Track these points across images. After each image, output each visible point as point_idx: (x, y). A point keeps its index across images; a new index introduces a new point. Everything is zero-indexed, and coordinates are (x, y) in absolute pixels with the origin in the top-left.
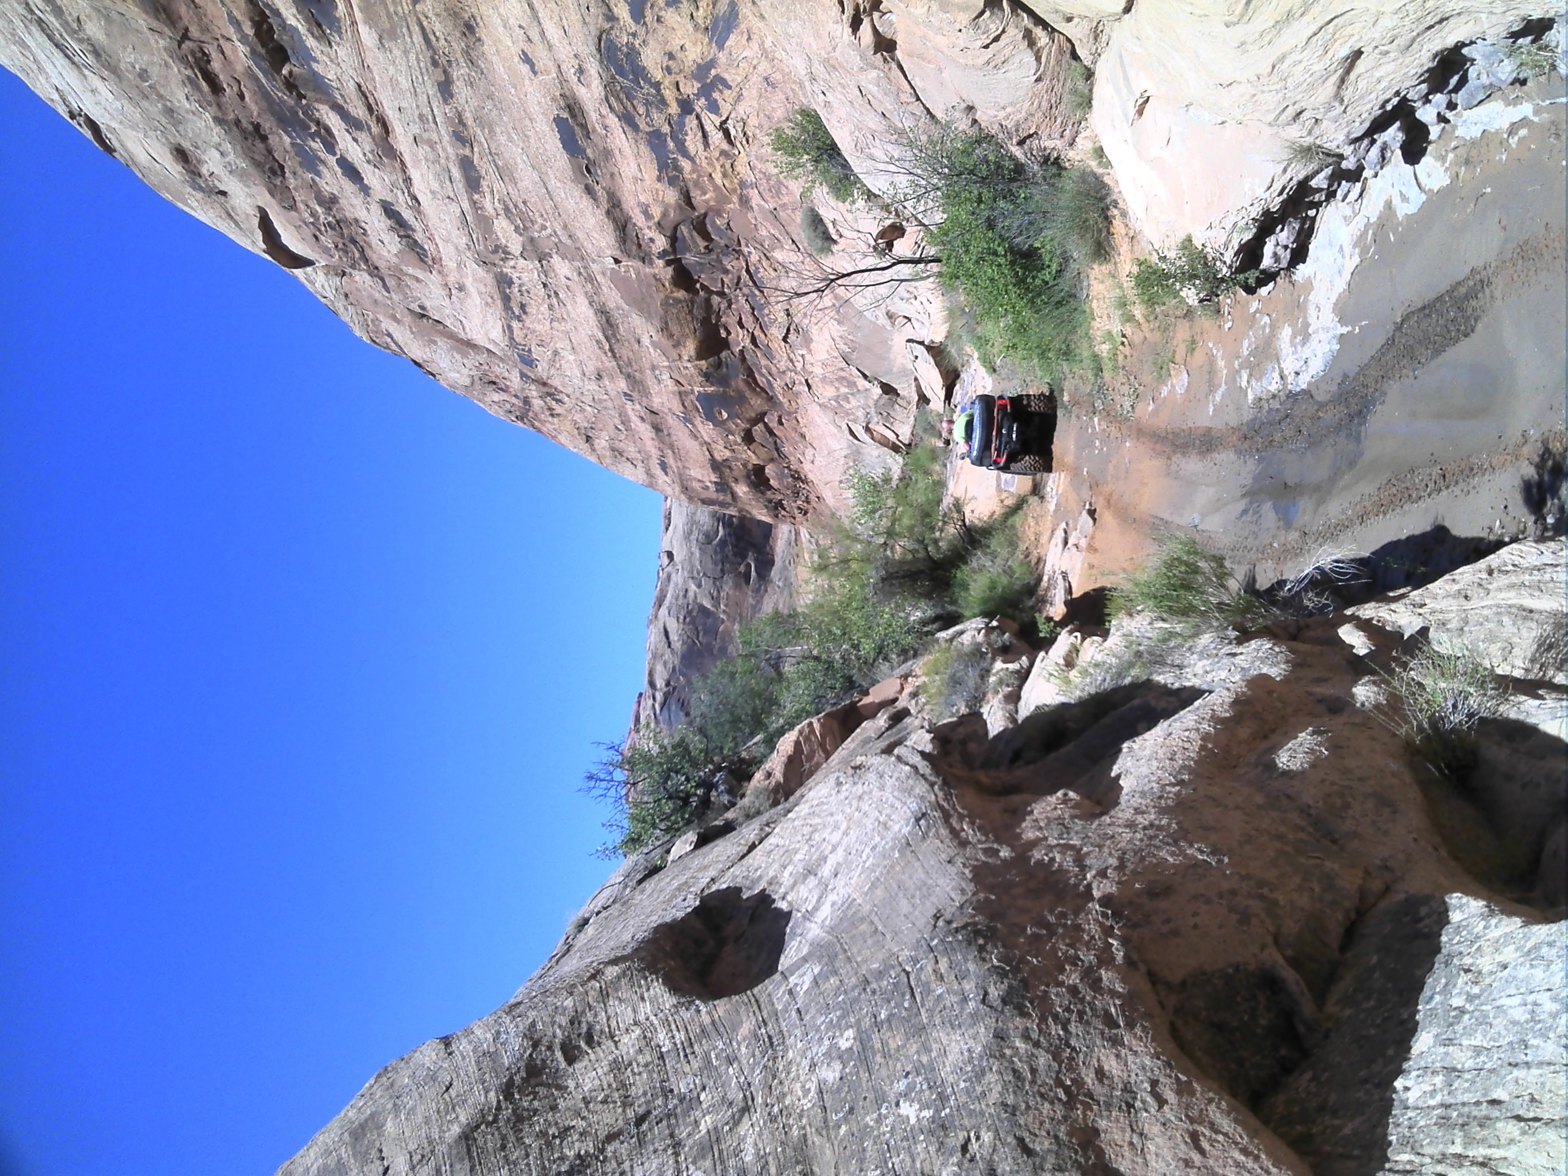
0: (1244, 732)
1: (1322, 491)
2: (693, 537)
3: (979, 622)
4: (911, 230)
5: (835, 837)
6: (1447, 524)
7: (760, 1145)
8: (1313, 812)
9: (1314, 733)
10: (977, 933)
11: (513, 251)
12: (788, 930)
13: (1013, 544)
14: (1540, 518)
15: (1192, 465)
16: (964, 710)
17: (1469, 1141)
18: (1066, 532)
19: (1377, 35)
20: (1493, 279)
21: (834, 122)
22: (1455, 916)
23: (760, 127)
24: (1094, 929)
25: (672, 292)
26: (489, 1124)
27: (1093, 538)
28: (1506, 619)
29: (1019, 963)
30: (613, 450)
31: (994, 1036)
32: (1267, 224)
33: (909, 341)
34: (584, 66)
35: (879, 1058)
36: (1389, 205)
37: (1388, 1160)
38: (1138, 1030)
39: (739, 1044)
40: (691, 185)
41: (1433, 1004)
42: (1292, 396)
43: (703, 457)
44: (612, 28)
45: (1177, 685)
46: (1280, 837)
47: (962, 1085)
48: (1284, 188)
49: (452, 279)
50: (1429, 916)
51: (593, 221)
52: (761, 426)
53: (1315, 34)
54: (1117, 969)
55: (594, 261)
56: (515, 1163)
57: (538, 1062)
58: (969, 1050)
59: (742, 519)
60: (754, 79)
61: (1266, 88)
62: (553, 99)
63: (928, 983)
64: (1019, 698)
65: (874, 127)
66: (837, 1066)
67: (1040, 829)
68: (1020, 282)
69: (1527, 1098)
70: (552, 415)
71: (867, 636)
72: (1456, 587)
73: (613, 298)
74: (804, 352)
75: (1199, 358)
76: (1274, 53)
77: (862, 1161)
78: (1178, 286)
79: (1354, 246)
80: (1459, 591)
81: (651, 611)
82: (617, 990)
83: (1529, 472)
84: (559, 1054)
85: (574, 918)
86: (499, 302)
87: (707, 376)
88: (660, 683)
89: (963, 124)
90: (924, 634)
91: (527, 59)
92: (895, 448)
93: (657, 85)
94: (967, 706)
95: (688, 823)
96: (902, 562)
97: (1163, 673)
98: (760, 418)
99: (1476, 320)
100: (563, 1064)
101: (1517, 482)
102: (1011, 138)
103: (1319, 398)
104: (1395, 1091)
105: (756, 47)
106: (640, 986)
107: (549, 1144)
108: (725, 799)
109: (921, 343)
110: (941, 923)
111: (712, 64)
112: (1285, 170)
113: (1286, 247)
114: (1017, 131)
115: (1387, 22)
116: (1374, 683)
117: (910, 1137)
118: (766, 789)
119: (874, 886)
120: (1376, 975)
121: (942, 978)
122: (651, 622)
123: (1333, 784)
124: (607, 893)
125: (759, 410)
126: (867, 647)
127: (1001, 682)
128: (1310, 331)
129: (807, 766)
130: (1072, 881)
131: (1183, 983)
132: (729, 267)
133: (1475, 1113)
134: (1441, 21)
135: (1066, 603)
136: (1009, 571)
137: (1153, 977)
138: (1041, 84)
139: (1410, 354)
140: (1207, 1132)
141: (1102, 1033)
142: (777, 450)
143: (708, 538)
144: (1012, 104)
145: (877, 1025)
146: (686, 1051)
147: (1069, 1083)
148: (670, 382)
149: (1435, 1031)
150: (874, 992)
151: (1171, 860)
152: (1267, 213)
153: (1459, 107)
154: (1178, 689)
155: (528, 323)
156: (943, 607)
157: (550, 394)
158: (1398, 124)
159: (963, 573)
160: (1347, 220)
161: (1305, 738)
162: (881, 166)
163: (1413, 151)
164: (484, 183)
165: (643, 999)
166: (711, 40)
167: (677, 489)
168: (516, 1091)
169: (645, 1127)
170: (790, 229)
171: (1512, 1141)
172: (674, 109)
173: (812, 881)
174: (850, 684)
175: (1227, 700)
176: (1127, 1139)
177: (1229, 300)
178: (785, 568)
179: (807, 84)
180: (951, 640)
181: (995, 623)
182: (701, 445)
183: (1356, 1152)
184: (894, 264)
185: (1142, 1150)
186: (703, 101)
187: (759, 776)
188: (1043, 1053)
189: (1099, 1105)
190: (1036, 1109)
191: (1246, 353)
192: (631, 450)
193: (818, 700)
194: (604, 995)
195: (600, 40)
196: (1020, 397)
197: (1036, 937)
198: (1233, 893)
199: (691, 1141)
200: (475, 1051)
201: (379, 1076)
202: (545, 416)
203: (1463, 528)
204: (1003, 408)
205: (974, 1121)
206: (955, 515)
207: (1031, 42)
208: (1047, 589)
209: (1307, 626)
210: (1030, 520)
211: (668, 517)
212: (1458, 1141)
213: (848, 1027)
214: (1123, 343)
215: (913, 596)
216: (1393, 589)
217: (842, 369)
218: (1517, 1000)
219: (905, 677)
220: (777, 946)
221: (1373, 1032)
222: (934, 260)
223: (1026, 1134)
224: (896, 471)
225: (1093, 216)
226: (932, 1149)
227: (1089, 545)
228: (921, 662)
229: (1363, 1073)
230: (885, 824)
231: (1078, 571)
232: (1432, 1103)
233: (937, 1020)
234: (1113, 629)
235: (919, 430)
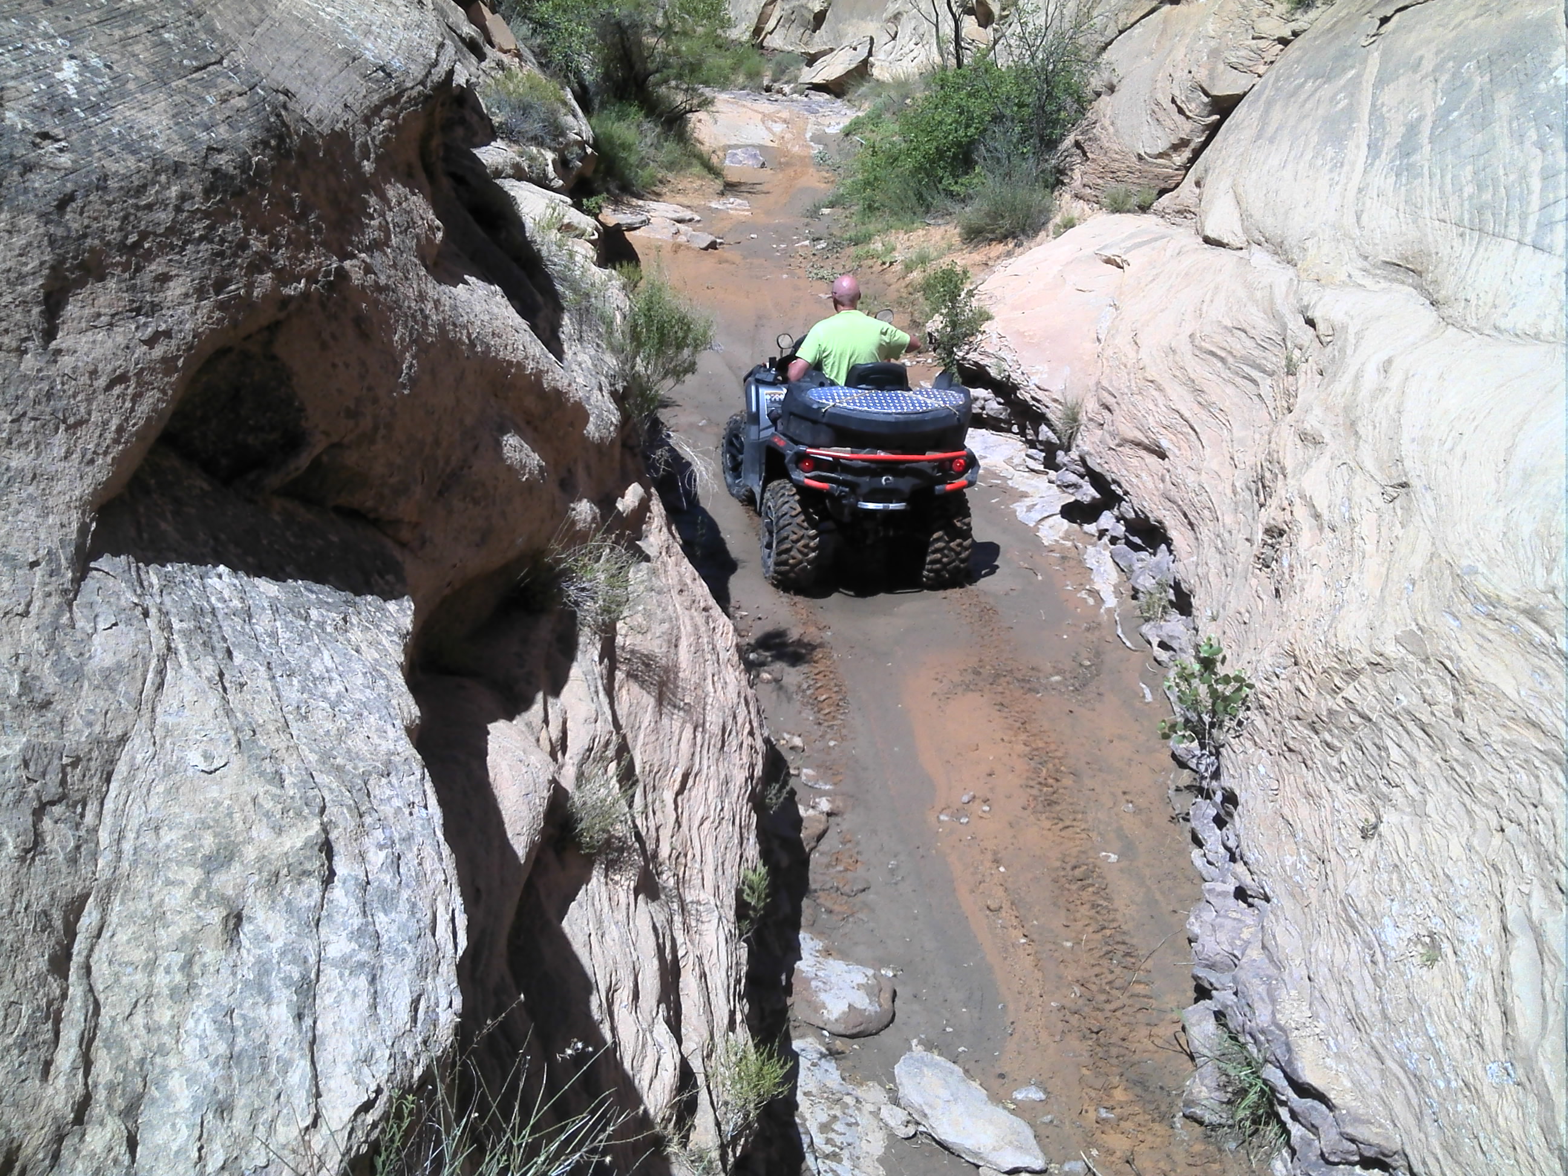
0: (530, 402)
3: (587, 133)
4: (987, 34)
6: (739, 571)
8: (466, 471)
9: (541, 467)
10: (281, 138)
13: (671, 166)
14: (753, 648)
16: (496, 120)
17: (186, 634)
18: (691, 220)
19: (1179, 471)
22: (392, 606)
24: (311, 263)
27: (688, 248)
28: (666, 625)
29: (260, 186)
31: (175, 162)
32: (1005, 389)
33: (872, 39)
35: (118, 33)
36: (1024, 495)
37: (147, 565)
38: (217, 314)
41: (305, 593)
45: (563, 336)
46: (437, 443)
47: (115, 130)
48: (1038, 401)
50: (387, 583)
53: (1181, 416)
54: (275, 289)
58: (154, 135)
61: (1132, 376)
63: (216, 86)
64: (519, 180)
67: (400, 204)
68: (940, 153)
69: (242, 680)
71: (556, 8)
72: (689, 582)
76: (1165, 381)
78: (944, 311)
80: (686, 584)
83: (794, 635)
89: (1096, 82)
90: (566, 72)
92: (757, 31)
94: (501, 123)
96: (639, 45)
97: (572, 323)
101: (783, 626)
102: (1082, 134)
104: (215, 566)
109: (870, 54)
110: (282, 97)
112: (1055, 401)
113: (983, 408)
114: (1090, 139)
115: (1191, 478)
116: (594, 519)
117: (40, 74)
119: (301, 22)
120: (320, 542)
121: (224, 101)
123: (496, 488)
126: (543, 9)
127: (532, 158)
130: (355, 239)
131: (274, 358)
133: (215, 638)
134: (1191, 524)
135: (618, 225)
136: (643, 163)
137: (274, 327)
138: (1135, 159)
140: (130, 391)
141: (206, 278)
144: (1117, 131)
145: (155, 29)
147: (146, 246)
149: (282, 597)
150: (190, 24)
151: (396, 338)
152: (1015, 388)
153: (1112, 547)
154: (558, 338)
156: (597, 94)
158: (1098, 496)
159: (636, 114)
160: (1009, 460)
161: (534, 460)
163: (1075, 512)
171: (199, 671)
175: (559, 384)
176: (103, 311)
177: (931, 361)
180: (565, 103)
181: (589, 150)
183: (145, 536)
184: (954, 15)
185: (96, 327)
188: (172, 216)
189: (131, 279)
190: (110, 213)
197: (290, 202)
198: (375, 401)
203: (736, 584)
205: (78, 144)
206: (695, 102)
207: (1175, 148)
208: (629, 205)
209: (635, 455)
210: (699, 182)
212: (185, 625)
214: (884, 263)
215: (604, 59)
216: (677, 528)
218: (330, 664)
219: (518, 55)
221: (265, 542)
222: (960, 64)
223: (79, 202)
224: (734, 34)
225: (1006, 224)
226: (33, 99)
227: (680, 246)
228: (536, 72)
229: (223, 537)
230: (370, 32)
231: (652, 235)
232: (213, 600)
233: (178, 98)
234: (607, 271)
235: (779, 57)
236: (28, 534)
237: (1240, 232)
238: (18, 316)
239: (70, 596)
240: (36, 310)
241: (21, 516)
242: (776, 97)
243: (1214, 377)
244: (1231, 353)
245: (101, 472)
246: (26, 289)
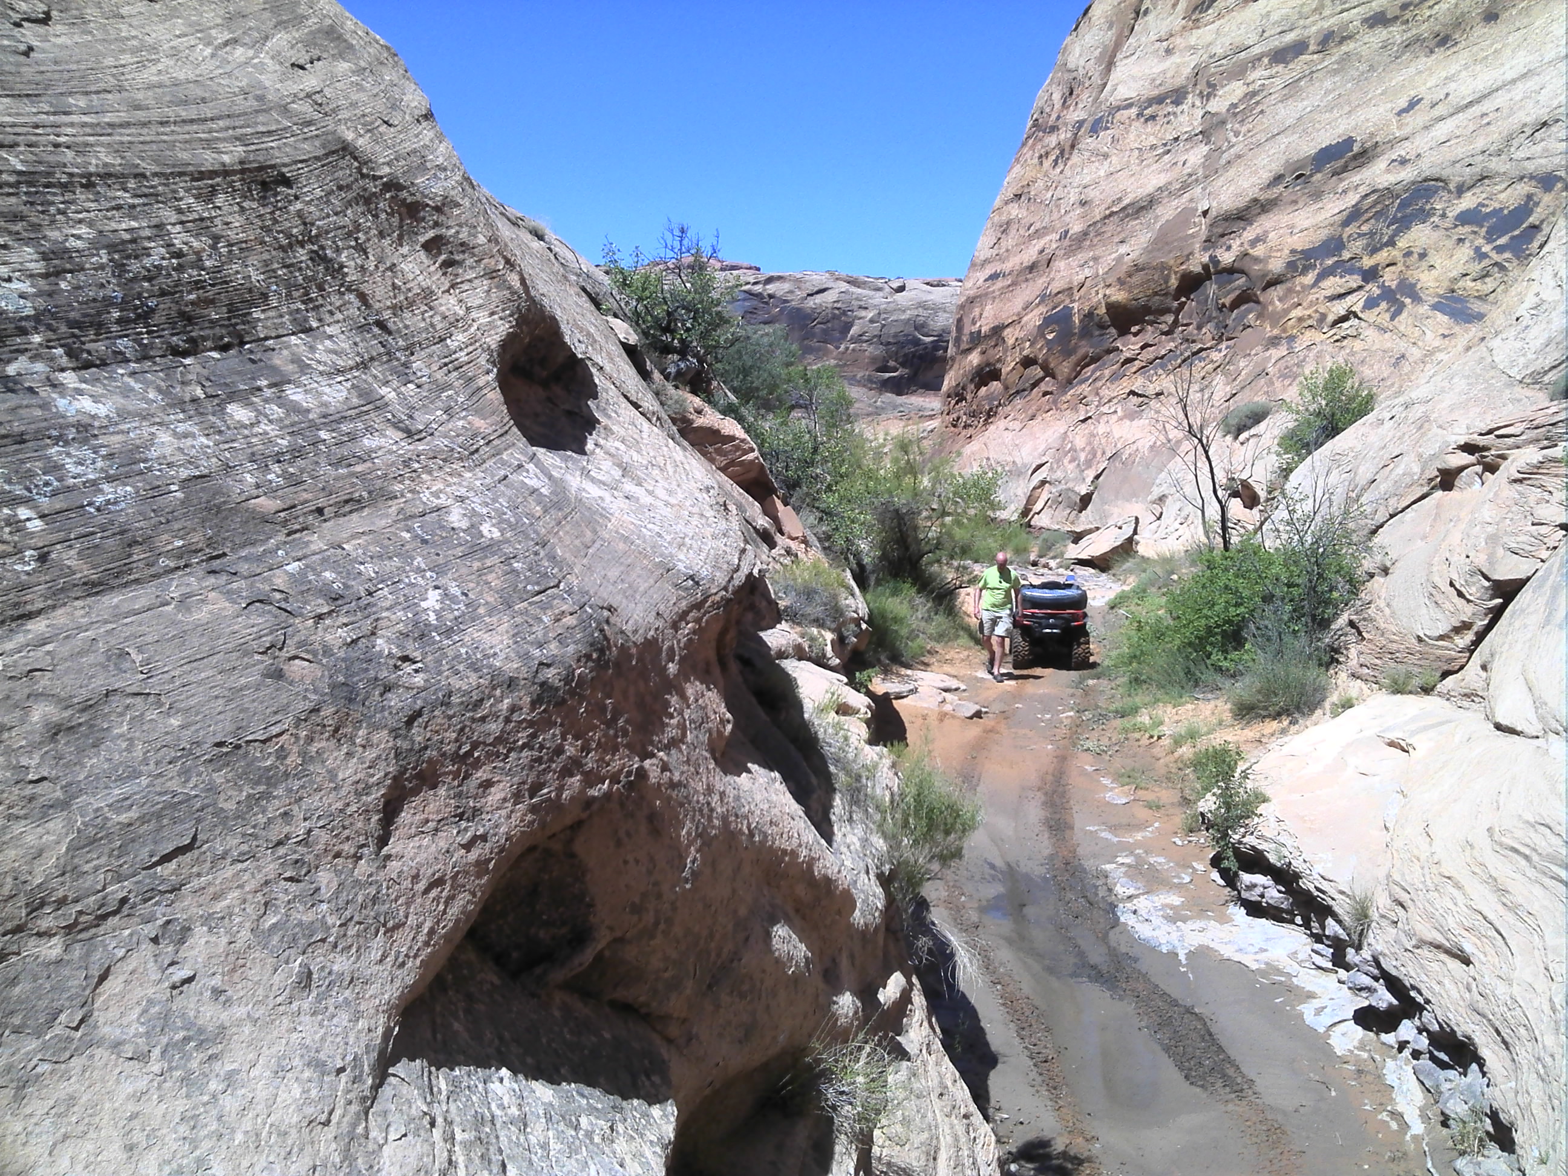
0: (801, 890)
1: (1020, 941)
2: (921, 311)
3: (863, 611)
4: (1253, 516)
5: (661, 493)
6: (999, 1066)
7: (380, 453)
8: (735, 964)
9: (807, 958)
10: (602, 651)
11: (1210, 103)
12: (569, 453)
13: (940, 637)
15: (1035, 812)
16: (782, 604)
17: (467, 1146)
18: (957, 689)
19: (1487, 980)
20: (1244, 1103)
21: (1363, 430)
22: (656, 1111)
23: (1352, 353)
24: (616, 765)
25: (1176, 273)
26: (359, 169)
27: (953, 717)
28: (925, 1135)
29: (579, 694)
30: (1008, 223)
31: (510, 678)
32: (1285, 877)
33: (1137, 519)
34: (1409, 165)
35: (476, 565)
36: (1311, 996)
37: (438, 1069)
38: (529, 817)
39: (464, 418)
40: (1289, 285)
41: (577, 1097)
42: (1113, 907)
43: (1006, 317)
44: (1450, 192)
45: (833, 818)
46: (711, 936)
47: (463, 651)
48: (1323, 892)
49: (1178, 41)
50: (653, 1084)
51: (1246, 185)
52: (1042, 374)
53: (1485, 918)
54: (582, 791)
55: (1204, 189)
56: (328, 202)
57: (422, 214)
58: (495, 654)
59: (944, 360)
60: (1402, 344)
61: (1426, 871)
62: (1372, 135)
63: (552, 607)
64: (800, 659)
65: (1361, 471)
66: (464, 524)
67: (697, 701)
68: (1210, 631)
70: (1041, 157)
71: (841, 498)
72: (949, 1084)
73: (1167, 211)
74: (1120, 413)
75: (1142, 813)
76: (1464, 877)
77: (380, 557)
78: (1217, 791)
79: (1267, 964)
80: (946, 1087)
81: (843, 274)
82: (497, 287)
84: (431, 234)
85: (542, 225)
86: (1156, 92)
87: (1090, 315)
88: (771, 288)
89: (1368, 564)
90: (847, 556)
91: (1413, 104)
92: (1025, 512)
93: (1391, 243)
94: (786, 607)
95: (645, 334)
96: (916, 528)
97: (843, 804)
98: (1049, 373)
99: (1202, 1086)
100: (422, 239)
101: (1047, 1134)
102: (1356, 613)
103: (1111, 934)
104: (498, 1069)
105: (1436, 343)
106: (503, 310)
107: (349, 234)
108: (672, 369)
109: (1135, 532)
110: (606, 613)
111: (1417, 299)
112: (1342, 893)
113: (1262, 896)
114: (1365, 619)
115: (1501, 989)
116: (856, 1013)
117: (409, 604)
118: (685, 411)
119: (625, 539)
120: (594, 1039)
121: (558, 620)
122: (832, 273)
123: (762, 982)
124: (570, 256)
125: (1057, 372)
126: (830, 500)
127: (812, 639)
128: (1179, 923)
129: (711, 449)
130: (656, 738)
131: (572, 855)
132: (1204, 330)
133: (492, 1149)
134: (1504, 1042)
135: (887, 694)
136: (913, 636)
137: (577, 826)
138: (1415, 642)
139: (1164, 1023)
140: (445, 894)
141: (524, 783)
142: (1017, 392)
143: (920, 327)
144: (1393, 613)
145: (507, 560)
146: (451, 365)
147: (476, 754)
148: (1081, 277)
149: (556, 1103)
150: (536, 554)
151: (684, 832)
152: (1297, 876)
153: (1415, 1062)
154: (830, 819)
155: (1135, 124)
156: (873, 572)
157: (1062, 152)
158: (1395, 1002)
159: (909, 590)
160: (1293, 955)
161: (801, 951)
162: (1321, 483)
163: (1366, 1018)
164: (1280, 68)
165: (492, 314)
166: (1440, 296)
167: (971, 293)
168: (393, 193)
169: (376, 330)
170: (1247, 391)
172: (1367, 262)
173: (617, 473)
174: (793, 485)
175: (829, 871)
176: (431, 817)
177: (1205, 843)
178: (895, 407)
179: (1401, 400)
180: (845, 585)
181: (864, 626)
182: (1018, 314)
183: (439, 1036)
184: (1220, 502)
185: (423, 832)
186: (1377, 292)
187: (697, 401)
188: (501, 726)
189: (459, 786)
190: (449, 726)
191: (1152, 860)
192: (1009, 242)
193: (772, 455)
194: (491, 274)
195: (1436, 180)
196: (1087, 634)
197: (604, 708)
198: (659, 896)
199: (370, 380)
200: (425, 146)
201: (388, 49)
202: (1039, 149)
203: (997, 1082)
204: (1075, 618)
205: (431, 665)
206: (965, 578)
207: (1457, 630)
208: (898, 675)
209: (897, 940)
210: (966, 653)
211: (940, 284)
212: (466, 1136)
213: (502, 531)
214: (1152, 737)
215: (882, 542)
216: (937, 1020)
217: (1104, 453)
219: (805, 541)
220: (553, 445)
221: (544, 1040)
222: (1226, 543)
223: (425, 718)
224: (1002, 515)
225: (1281, 702)
226: (401, 627)
227: (946, 714)
228: (820, 555)
229: (507, 1035)
230: (683, 544)
231: (919, 704)
232: (493, 1106)
233: (519, 620)
234: (878, 749)
235: (1045, 535)
236: (339, 1039)
237: (1535, 721)
238: (360, 825)
239: (368, 1102)
240: (375, 818)
241: (335, 1021)
242: (1042, 571)
243: (1518, 876)
244: (1535, 850)
245: (409, 976)
246: (369, 799)
